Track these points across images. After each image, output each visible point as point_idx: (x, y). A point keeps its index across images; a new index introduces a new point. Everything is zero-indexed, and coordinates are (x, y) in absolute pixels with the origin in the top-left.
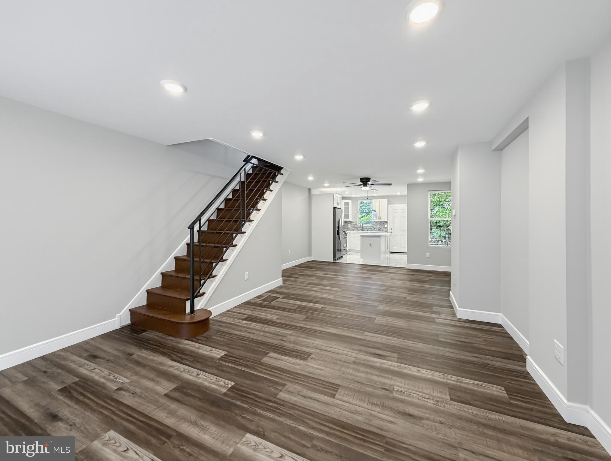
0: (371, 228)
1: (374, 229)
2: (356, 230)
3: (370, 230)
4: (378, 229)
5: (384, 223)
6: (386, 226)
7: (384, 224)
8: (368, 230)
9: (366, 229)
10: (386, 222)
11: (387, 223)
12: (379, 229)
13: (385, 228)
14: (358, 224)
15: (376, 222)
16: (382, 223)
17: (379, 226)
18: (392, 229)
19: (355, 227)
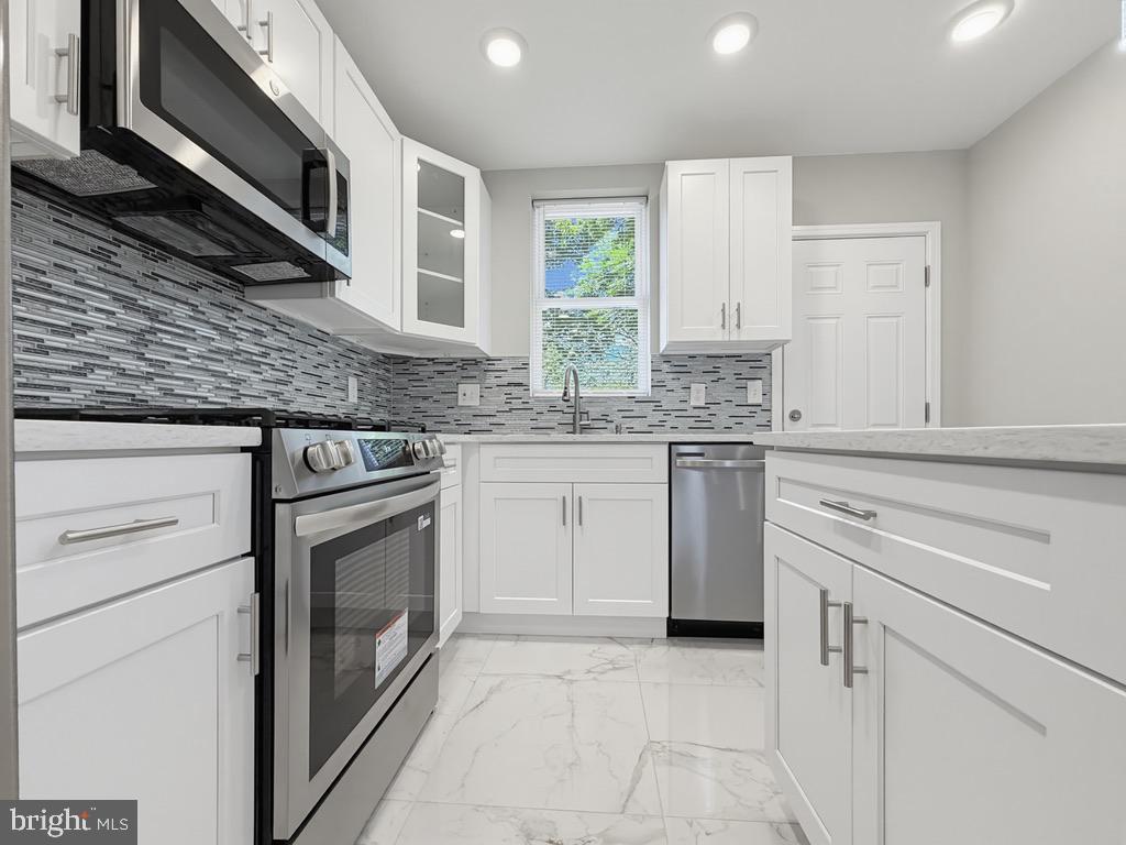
0: (637, 409)
1: (660, 416)
2: (515, 429)
3: (637, 424)
4: (691, 422)
5: (744, 369)
6: (754, 393)
7: (742, 382)
8: (618, 430)
9: (605, 418)
10: (751, 363)
11: (760, 373)
12: (703, 413)
13: (745, 411)
14: (542, 385)
15: (679, 365)
16: (727, 370)
17: (698, 395)
18: (795, 416)
19: (516, 404)
